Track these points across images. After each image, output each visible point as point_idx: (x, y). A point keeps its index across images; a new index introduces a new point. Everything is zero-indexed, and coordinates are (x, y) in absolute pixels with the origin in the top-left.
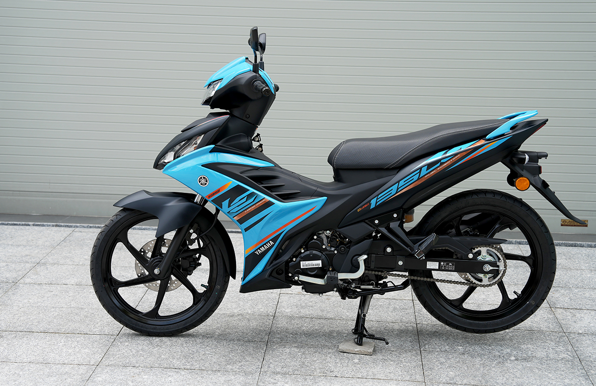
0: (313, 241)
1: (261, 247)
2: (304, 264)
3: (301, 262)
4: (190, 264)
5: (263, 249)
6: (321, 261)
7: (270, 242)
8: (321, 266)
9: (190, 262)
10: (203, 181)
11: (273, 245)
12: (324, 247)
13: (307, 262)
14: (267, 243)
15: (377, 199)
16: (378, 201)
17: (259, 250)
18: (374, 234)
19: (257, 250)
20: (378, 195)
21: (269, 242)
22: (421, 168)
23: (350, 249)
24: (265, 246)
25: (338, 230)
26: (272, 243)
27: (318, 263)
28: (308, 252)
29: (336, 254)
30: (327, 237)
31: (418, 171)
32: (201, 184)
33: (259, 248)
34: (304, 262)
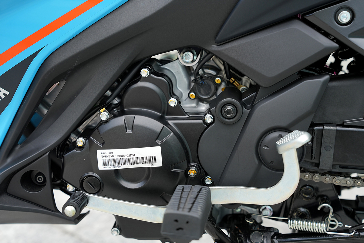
0: (140, 84)
2: (108, 159)
3: (99, 152)
6: (159, 148)
8: (159, 163)
12: (172, 102)
13: (117, 153)
18: (331, 59)
23: (252, 108)
25: (214, 48)
28: (120, 121)
29: (209, 125)
30: (188, 70)
34: (107, 151)
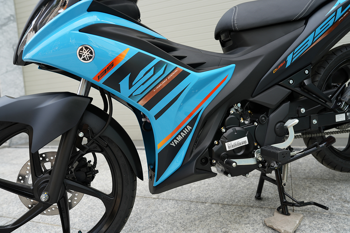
0: (230, 116)
1: (177, 136)
2: (230, 146)
3: (226, 144)
4: (86, 175)
5: (179, 138)
6: (246, 137)
7: (188, 126)
8: (247, 143)
9: (86, 173)
10: (86, 53)
11: (191, 130)
13: (233, 142)
14: (184, 129)
15: (293, 54)
16: (294, 56)
17: (175, 141)
19: (173, 140)
20: (294, 50)
21: (186, 127)
22: (336, 11)
24: (182, 133)
26: (189, 128)
27: (244, 141)
28: (230, 131)
29: (257, 126)
31: (334, 14)
32: (84, 59)
33: (175, 138)
34: (229, 143)
